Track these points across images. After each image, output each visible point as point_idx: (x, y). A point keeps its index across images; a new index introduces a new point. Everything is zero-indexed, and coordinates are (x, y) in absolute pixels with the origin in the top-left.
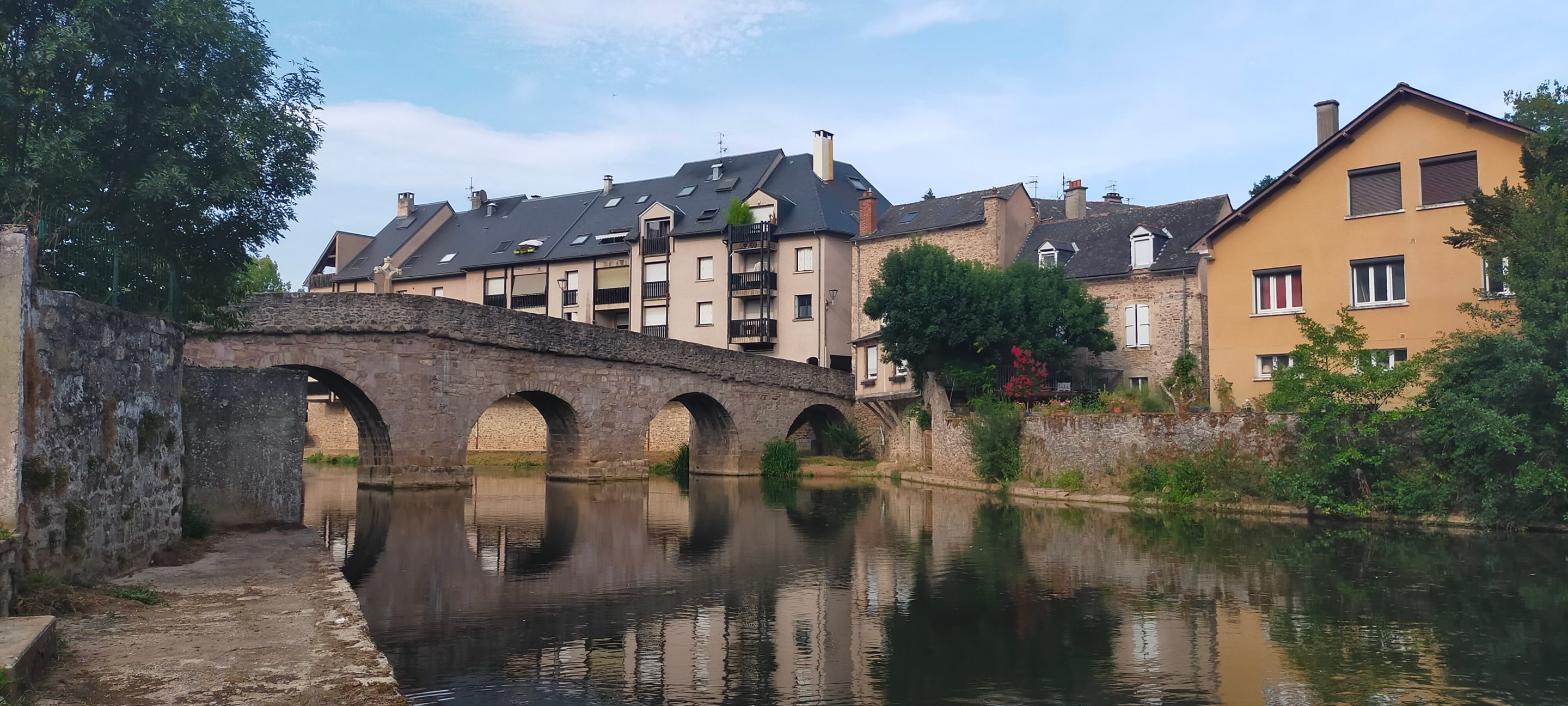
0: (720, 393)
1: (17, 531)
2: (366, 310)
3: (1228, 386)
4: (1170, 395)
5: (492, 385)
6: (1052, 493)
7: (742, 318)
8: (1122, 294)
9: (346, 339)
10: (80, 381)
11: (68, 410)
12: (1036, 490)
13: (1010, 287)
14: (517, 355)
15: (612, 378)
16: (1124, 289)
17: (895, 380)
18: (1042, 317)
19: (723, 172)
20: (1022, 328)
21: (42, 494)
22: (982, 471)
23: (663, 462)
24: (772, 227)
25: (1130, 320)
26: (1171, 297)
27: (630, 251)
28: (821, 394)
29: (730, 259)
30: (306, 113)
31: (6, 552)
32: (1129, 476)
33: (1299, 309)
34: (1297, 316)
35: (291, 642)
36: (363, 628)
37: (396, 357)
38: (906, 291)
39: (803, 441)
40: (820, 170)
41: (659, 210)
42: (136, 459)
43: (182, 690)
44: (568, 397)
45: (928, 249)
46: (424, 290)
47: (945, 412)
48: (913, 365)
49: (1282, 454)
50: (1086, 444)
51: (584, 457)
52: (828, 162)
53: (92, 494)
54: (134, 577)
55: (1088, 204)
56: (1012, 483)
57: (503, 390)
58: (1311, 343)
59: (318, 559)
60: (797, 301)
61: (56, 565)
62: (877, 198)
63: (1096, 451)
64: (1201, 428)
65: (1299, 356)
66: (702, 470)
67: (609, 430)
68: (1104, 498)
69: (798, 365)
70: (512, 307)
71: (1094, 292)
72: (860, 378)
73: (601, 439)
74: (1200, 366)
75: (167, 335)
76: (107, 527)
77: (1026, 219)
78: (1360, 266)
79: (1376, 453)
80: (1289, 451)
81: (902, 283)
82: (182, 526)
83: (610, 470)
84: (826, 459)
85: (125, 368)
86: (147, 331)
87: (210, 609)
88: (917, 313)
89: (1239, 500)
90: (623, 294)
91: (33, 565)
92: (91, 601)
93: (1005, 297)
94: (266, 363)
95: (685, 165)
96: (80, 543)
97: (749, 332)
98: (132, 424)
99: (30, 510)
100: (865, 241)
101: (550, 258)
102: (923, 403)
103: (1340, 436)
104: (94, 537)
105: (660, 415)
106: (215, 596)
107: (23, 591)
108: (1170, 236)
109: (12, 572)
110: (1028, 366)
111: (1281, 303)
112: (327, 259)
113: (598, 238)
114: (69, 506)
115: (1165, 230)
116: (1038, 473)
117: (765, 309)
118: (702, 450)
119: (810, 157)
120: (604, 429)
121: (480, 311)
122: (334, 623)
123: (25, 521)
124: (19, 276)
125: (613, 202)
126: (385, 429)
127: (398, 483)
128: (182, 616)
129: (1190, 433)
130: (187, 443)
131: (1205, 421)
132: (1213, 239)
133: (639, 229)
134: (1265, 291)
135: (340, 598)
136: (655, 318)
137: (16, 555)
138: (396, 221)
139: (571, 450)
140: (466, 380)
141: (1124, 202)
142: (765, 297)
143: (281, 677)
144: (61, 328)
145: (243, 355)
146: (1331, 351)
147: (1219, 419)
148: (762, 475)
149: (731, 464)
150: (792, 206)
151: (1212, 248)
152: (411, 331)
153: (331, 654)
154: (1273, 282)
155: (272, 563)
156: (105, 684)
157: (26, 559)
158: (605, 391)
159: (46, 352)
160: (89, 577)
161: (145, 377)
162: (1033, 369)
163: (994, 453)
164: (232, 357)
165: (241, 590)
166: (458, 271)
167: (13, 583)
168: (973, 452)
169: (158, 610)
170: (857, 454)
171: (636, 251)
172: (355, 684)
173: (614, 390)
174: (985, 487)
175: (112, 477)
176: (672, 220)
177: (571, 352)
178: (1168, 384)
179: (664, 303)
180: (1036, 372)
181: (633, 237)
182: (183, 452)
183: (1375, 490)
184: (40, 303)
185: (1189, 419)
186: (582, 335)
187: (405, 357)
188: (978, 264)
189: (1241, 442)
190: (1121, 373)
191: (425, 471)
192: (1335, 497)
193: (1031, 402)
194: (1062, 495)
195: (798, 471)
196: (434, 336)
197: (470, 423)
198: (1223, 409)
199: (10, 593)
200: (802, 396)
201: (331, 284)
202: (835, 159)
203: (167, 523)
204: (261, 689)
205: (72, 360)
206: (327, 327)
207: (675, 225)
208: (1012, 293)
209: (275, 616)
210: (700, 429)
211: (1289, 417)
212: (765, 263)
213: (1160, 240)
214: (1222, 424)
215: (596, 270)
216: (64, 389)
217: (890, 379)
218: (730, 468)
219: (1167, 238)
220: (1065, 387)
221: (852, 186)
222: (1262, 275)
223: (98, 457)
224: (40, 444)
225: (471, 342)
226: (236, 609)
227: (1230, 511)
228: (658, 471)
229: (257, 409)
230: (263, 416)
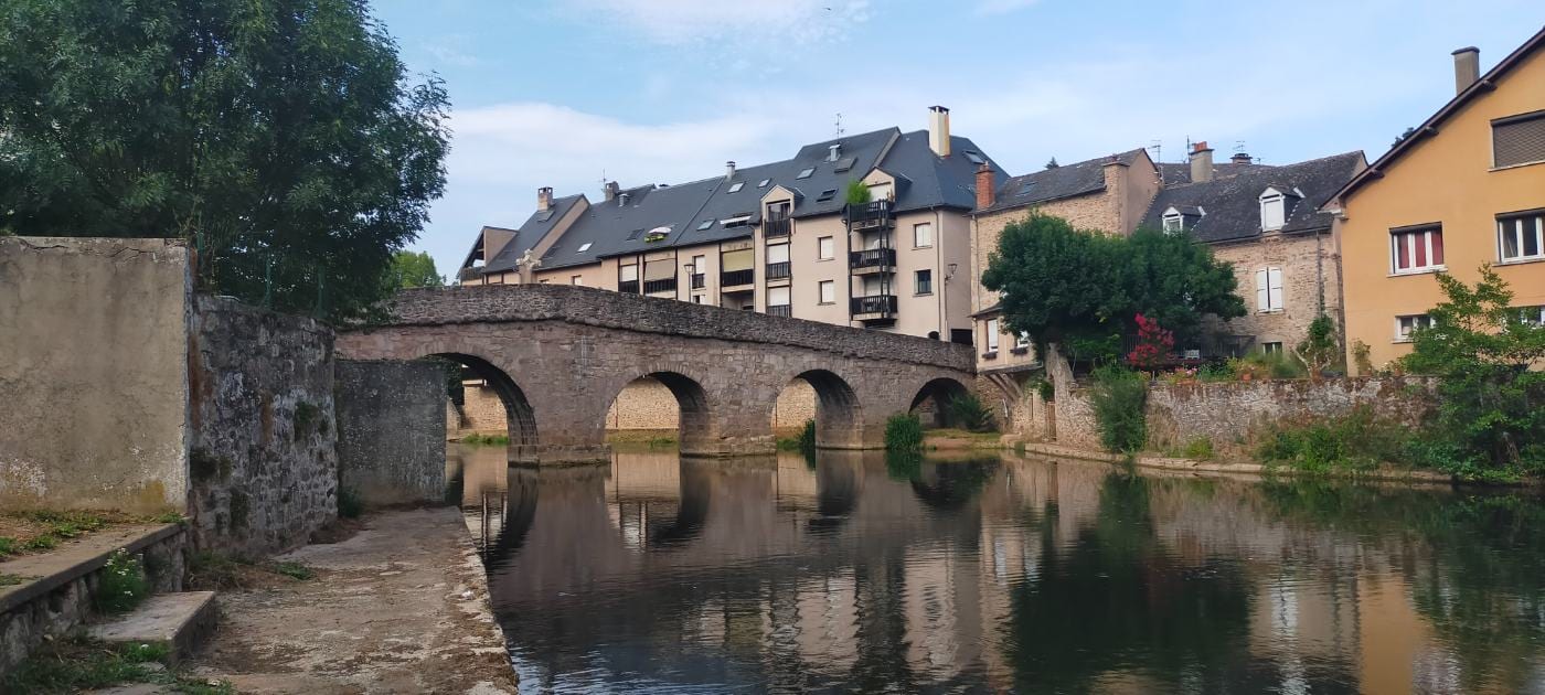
0: (843, 369)
1: (187, 514)
2: (509, 300)
3: (1365, 349)
4: (1303, 360)
5: (626, 367)
6: (1179, 463)
7: (863, 296)
8: (1252, 257)
9: (493, 327)
10: (240, 377)
11: (230, 404)
12: (1163, 460)
13: (1133, 255)
14: (647, 337)
15: (738, 358)
16: (1255, 252)
17: (1017, 352)
18: (1167, 284)
19: (841, 153)
20: (1146, 296)
21: (208, 481)
22: (1106, 442)
23: (790, 437)
24: (890, 205)
25: (1262, 284)
26: (1305, 258)
27: (753, 233)
28: (943, 367)
29: (849, 237)
30: (436, 122)
31: (178, 534)
32: (1261, 444)
33: (1440, 267)
34: (1437, 273)
35: (420, 614)
36: (486, 600)
37: (538, 343)
38: (1023, 263)
39: (926, 416)
40: (937, 146)
41: (780, 193)
42: (293, 447)
43: (319, 659)
44: (697, 377)
45: (1046, 220)
46: (563, 279)
47: (1068, 383)
48: (1035, 336)
49: (1424, 417)
50: (1215, 413)
51: (715, 435)
52: (944, 137)
53: (254, 479)
54: (294, 554)
55: (1215, 166)
56: (1138, 453)
57: (636, 371)
58: (1452, 302)
59: (457, 535)
60: (916, 277)
61: (223, 545)
62: (995, 170)
63: (1225, 420)
64: (1335, 393)
65: (1439, 315)
66: (827, 445)
67: (737, 407)
68: (1235, 467)
69: (918, 340)
70: (644, 292)
71: (1222, 256)
72: (981, 351)
73: (730, 416)
74: (1337, 329)
75: (317, 332)
76: (268, 509)
77: (1150, 185)
78: (1507, 220)
79: (1525, 416)
80: (1430, 415)
81: (1020, 255)
82: (338, 506)
83: (739, 446)
84: (949, 432)
85: (280, 364)
86: (299, 329)
87: (354, 584)
88: (1036, 284)
89: (1377, 467)
90: (747, 276)
91: (203, 544)
92: (252, 577)
93: (1128, 265)
94: (422, 353)
95: (804, 148)
96: (244, 523)
97: (869, 309)
98: (288, 415)
99: (198, 495)
100: (982, 215)
101: (678, 243)
102: (1045, 374)
103: (1485, 399)
104: (257, 518)
105: (786, 392)
106: (361, 572)
107: (194, 569)
108: (1302, 196)
109: (184, 552)
110: (1153, 335)
111: (1421, 261)
112: (477, 253)
113: (722, 222)
114: (233, 491)
115: (1296, 190)
116: (1165, 443)
117: (885, 286)
118: (827, 426)
119: (926, 133)
120: (732, 407)
121: (613, 298)
122: (460, 597)
123: (194, 506)
124: (181, 285)
125: (736, 188)
126: (531, 410)
127: (544, 461)
128: (329, 591)
129: (1324, 399)
130: (339, 430)
131: (1340, 386)
132: (1344, 199)
133: (761, 212)
134: (1403, 249)
135: (470, 573)
136: (779, 298)
137: (187, 536)
138: (538, 214)
139: (701, 427)
140: (603, 363)
141: (1254, 162)
142: (884, 274)
143: (407, 647)
144: (221, 331)
145: (400, 345)
146: (1476, 311)
147: (1355, 383)
148: (887, 448)
149: (855, 438)
150: (909, 183)
151: (1345, 207)
152: (550, 319)
153: (453, 626)
154: (1411, 239)
155: (416, 540)
156: (255, 653)
157: (196, 540)
158: (732, 370)
159: (207, 352)
160: (253, 555)
161: (299, 372)
162: (1159, 337)
163: (1119, 423)
164: (391, 348)
165: (384, 566)
166: (594, 260)
167: (185, 560)
168: (1098, 422)
169: (311, 584)
170: (980, 426)
171: (758, 233)
172: (469, 653)
173: (740, 369)
174: (1110, 457)
175: (271, 464)
176: (792, 202)
177: (698, 333)
178: (1302, 349)
179: (787, 283)
180: (1162, 340)
181: (756, 220)
182: (337, 439)
183: (1524, 454)
184: (201, 308)
185: (1323, 384)
186: (708, 317)
187: (545, 342)
188: (1098, 233)
189: (1379, 407)
190: (1253, 338)
191: (567, 449)
192: (1481, 463)
193: (1156, 370)
194: (1190, 464)
195: (921, 445)
196: (572, 322)
197: (607, 404)
198: (1360, 373)
199: (183, 570)
200: (923, 370)
201: (481, 277)
202: (951, 134)
203: (323, 504)
204: (388, 658)
205: (231, 359)
206: (476, 317)
207: (796, 207)
208: (1134, 261)
209: (411, 590)
210: (824, 405)
211: (1430, 380)
212: (884, 240)
213: (1291, 200)
214: (1358, 389)
215: (721, 253)
216: (225, 387)
217: (1012, 351)
218: (854, 442)
219: (1298, 198)
220: (1194, 354)
221: (968, 159)
222: (1400, 233)
223: (257, 446)
224: (206, 435)
225: (605, 327)
226: (378, 583)
227: (1367, 478)
228: (785, 445)
229: (403, 397)
230: (409, 404)
